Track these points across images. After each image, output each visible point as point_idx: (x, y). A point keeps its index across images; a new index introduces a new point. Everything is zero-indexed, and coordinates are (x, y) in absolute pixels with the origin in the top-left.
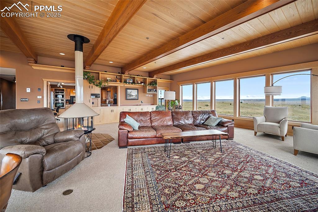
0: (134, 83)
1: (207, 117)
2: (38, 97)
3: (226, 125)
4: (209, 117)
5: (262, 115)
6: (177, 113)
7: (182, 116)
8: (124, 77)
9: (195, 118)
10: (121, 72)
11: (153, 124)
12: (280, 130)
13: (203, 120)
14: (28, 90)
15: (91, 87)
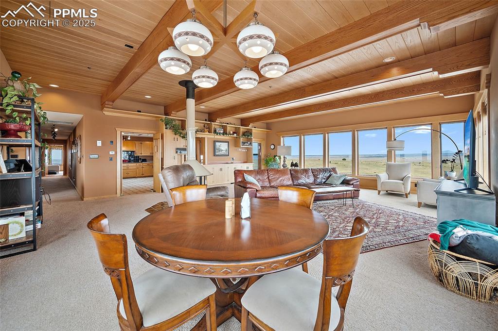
0: (225, 133)
1: (328, 175)
2: (111, 153)
3: (352, 183)
4: (330, 175)
5: (384, 171)
6: (296, 171)
7: (302, 174)
8: (215, 125)
9: (315, 176)
10: (209, 119)
11: (272, 184)
12: (404, 188)
13: (324, 179)
14: (99, 143)
15: (176, 139)
